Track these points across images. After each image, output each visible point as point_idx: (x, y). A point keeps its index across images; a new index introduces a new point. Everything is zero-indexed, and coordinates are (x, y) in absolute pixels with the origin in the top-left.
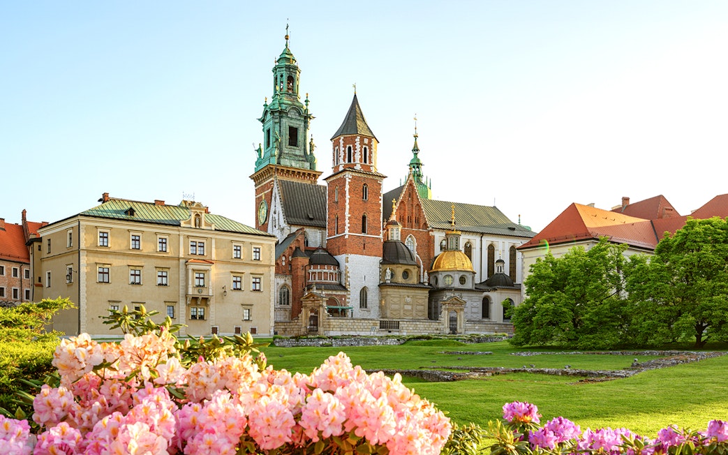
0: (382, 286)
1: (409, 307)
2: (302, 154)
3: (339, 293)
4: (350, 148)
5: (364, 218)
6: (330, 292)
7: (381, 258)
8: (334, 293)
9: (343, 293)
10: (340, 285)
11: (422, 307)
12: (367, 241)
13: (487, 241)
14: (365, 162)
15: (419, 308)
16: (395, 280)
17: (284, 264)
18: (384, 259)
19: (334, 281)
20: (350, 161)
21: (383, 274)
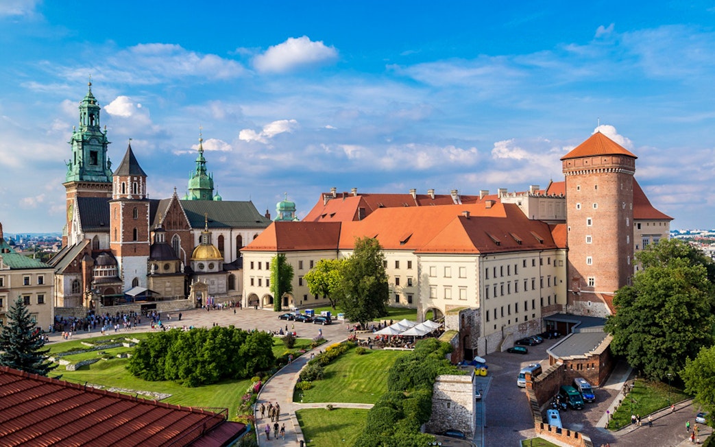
0: (149, 275)
1: (170, 289)
2: (101, 169)
3: (116, 284)
4: (124, 184)
5: (135, 230)
6: (109, 284)
7: (148, 257)
8: (112, 284)
9: (119, 284)
10: (118, 277)
11: (180, 288)
12: (137, 246)
13: (235, 233)
14: (135, 193)
15: (177, 288)
16: (158, 271)
17: (75, 265)
18: (151, 257)
19: (113, 276)
20: (124, 192)
21: (149, 268)
